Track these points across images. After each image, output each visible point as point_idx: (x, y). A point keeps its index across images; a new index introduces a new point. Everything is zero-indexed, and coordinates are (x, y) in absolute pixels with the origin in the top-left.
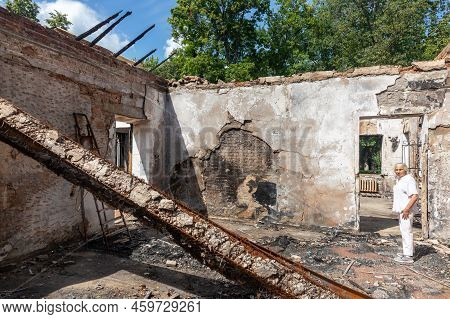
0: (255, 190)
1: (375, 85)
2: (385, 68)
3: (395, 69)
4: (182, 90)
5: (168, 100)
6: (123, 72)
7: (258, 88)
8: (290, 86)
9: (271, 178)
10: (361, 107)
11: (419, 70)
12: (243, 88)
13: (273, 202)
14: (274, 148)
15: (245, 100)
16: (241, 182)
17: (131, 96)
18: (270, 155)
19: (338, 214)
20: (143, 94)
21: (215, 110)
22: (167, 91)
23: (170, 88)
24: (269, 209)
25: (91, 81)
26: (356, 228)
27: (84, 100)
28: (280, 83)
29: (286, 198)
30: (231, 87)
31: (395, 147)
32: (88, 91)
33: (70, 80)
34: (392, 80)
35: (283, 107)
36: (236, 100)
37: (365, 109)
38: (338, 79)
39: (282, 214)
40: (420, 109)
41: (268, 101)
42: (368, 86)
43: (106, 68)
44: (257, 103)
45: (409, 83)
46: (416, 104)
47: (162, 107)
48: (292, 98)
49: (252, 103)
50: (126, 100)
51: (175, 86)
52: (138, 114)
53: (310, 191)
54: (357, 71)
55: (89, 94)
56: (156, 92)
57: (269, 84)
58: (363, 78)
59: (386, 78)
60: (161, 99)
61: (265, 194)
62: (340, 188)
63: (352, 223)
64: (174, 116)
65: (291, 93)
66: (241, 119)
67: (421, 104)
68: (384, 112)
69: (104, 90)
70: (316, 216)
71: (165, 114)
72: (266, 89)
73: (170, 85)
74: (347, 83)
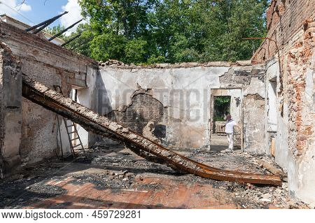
0: (154, 129)
1: (219, 71)
2: (224, 63)
3: (228, 64)
4: (108, 69)
5: (98, 74)
6: (76, 59)
7: (156, 70)
8: (174, 70)
9: (163, 123)
10: (211, 83)
11: (239, 65)
12: (146, 70)
13: (164, 136)
14: (165, 105)
15: (148, 77)
16: (145, 125)
17: (80, 73)
18: (162, 109)
19: (199, 141)
20: (85, 72)
21: (130, 81)
22: (98, 69)
23: (100, 67)
24: (162, 140)
25: (61, 66)
26: (209, 149)
27: (58, 77)
28: (168, 67)
29: (171, 133)
30: (139, 69)
31: (238, 103)
32: (60, 72)
33: (52, 66)
34: (226, 69)
35: (170, 82)
36: (142, 76)
37: (213, 85)
38: (200, 67)
39: (169, 143)
40: (240, 85)
41: (161, 78)
42: (215, 72)
43: (68, 57)
44: (155, 79)
45: (235, 71)
46: (238, 82)
47: (95, 78)
48: (175, 77)
49: (152, 78)
50: (77, 76)
51: (103, 66)
52: (83, 84)
53: (185, 129)
54: (209, 64)
55: (60, 73)
56: (92, 70)
57: (162, 68)
58: (212, 68)
59: (224, 68)
60: (95, 74)
61: (159, 131)
62: (201, 127)
63: (207, 146)
64: (103, 84)
65: (174, 74)
66: (146, 88)
67: (240, 83)
68: (223, 86)
69: (67, 71)
70: (188, 143)
71: (96, 83)
72: (160, 71)
73: (100, 65)
74: (204, 70)
